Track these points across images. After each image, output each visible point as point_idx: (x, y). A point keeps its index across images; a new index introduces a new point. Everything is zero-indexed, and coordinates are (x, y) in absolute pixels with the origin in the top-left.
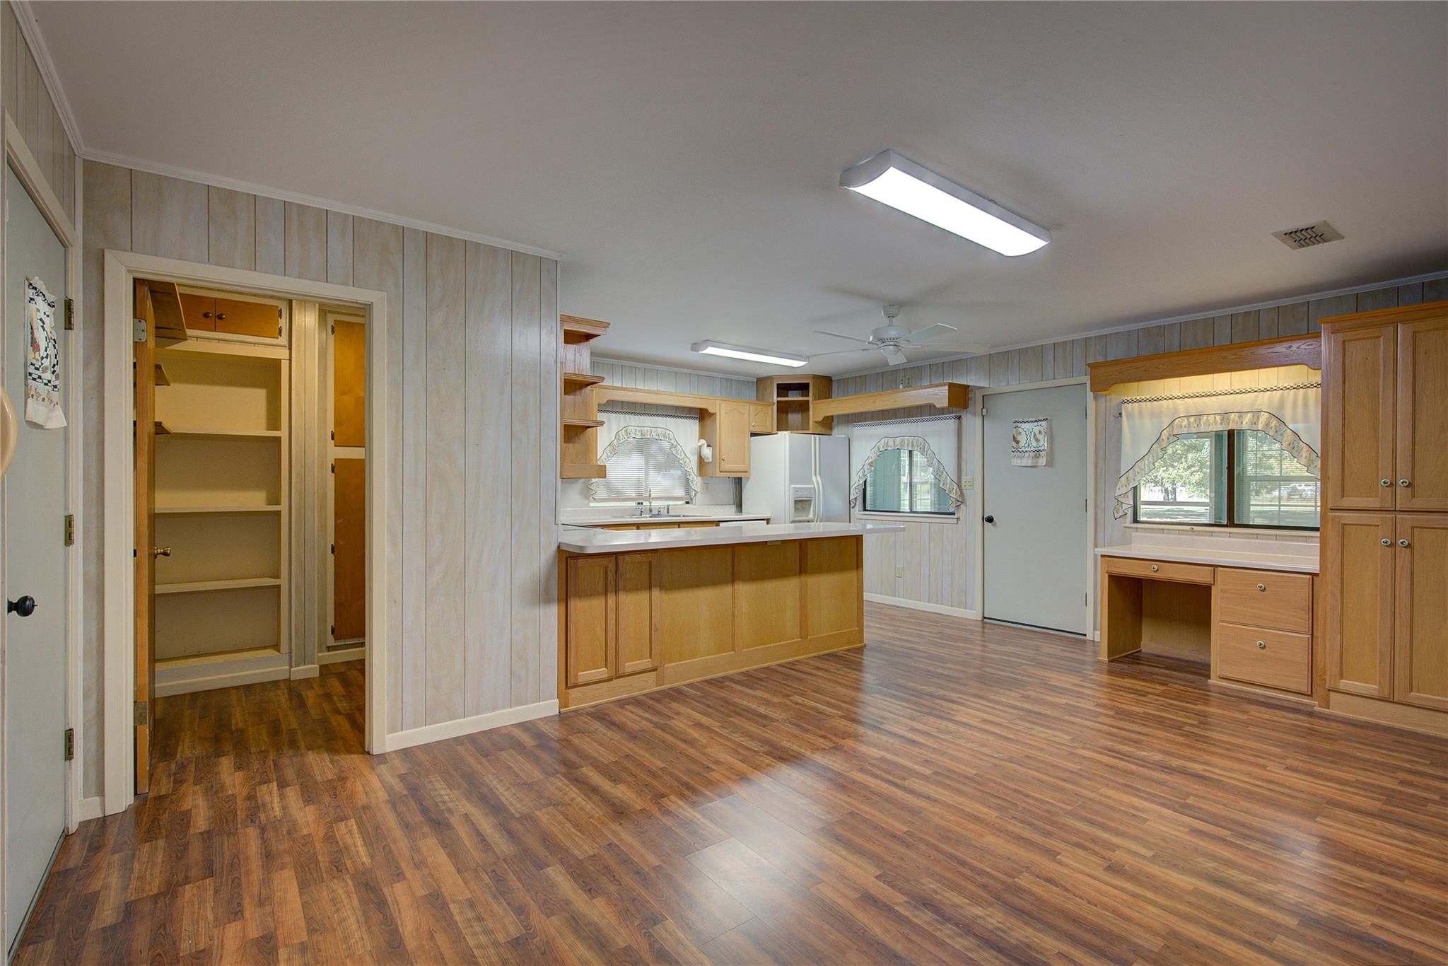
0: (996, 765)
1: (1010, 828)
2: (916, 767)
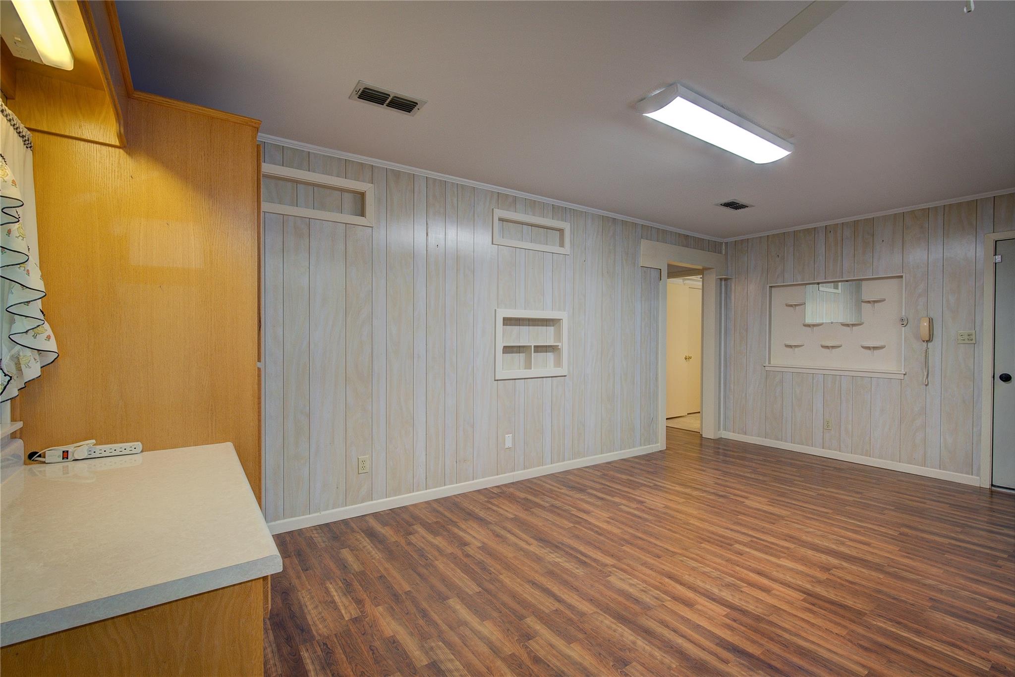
0: (686, 549)
1: (684, 516)
2: (748, 550)
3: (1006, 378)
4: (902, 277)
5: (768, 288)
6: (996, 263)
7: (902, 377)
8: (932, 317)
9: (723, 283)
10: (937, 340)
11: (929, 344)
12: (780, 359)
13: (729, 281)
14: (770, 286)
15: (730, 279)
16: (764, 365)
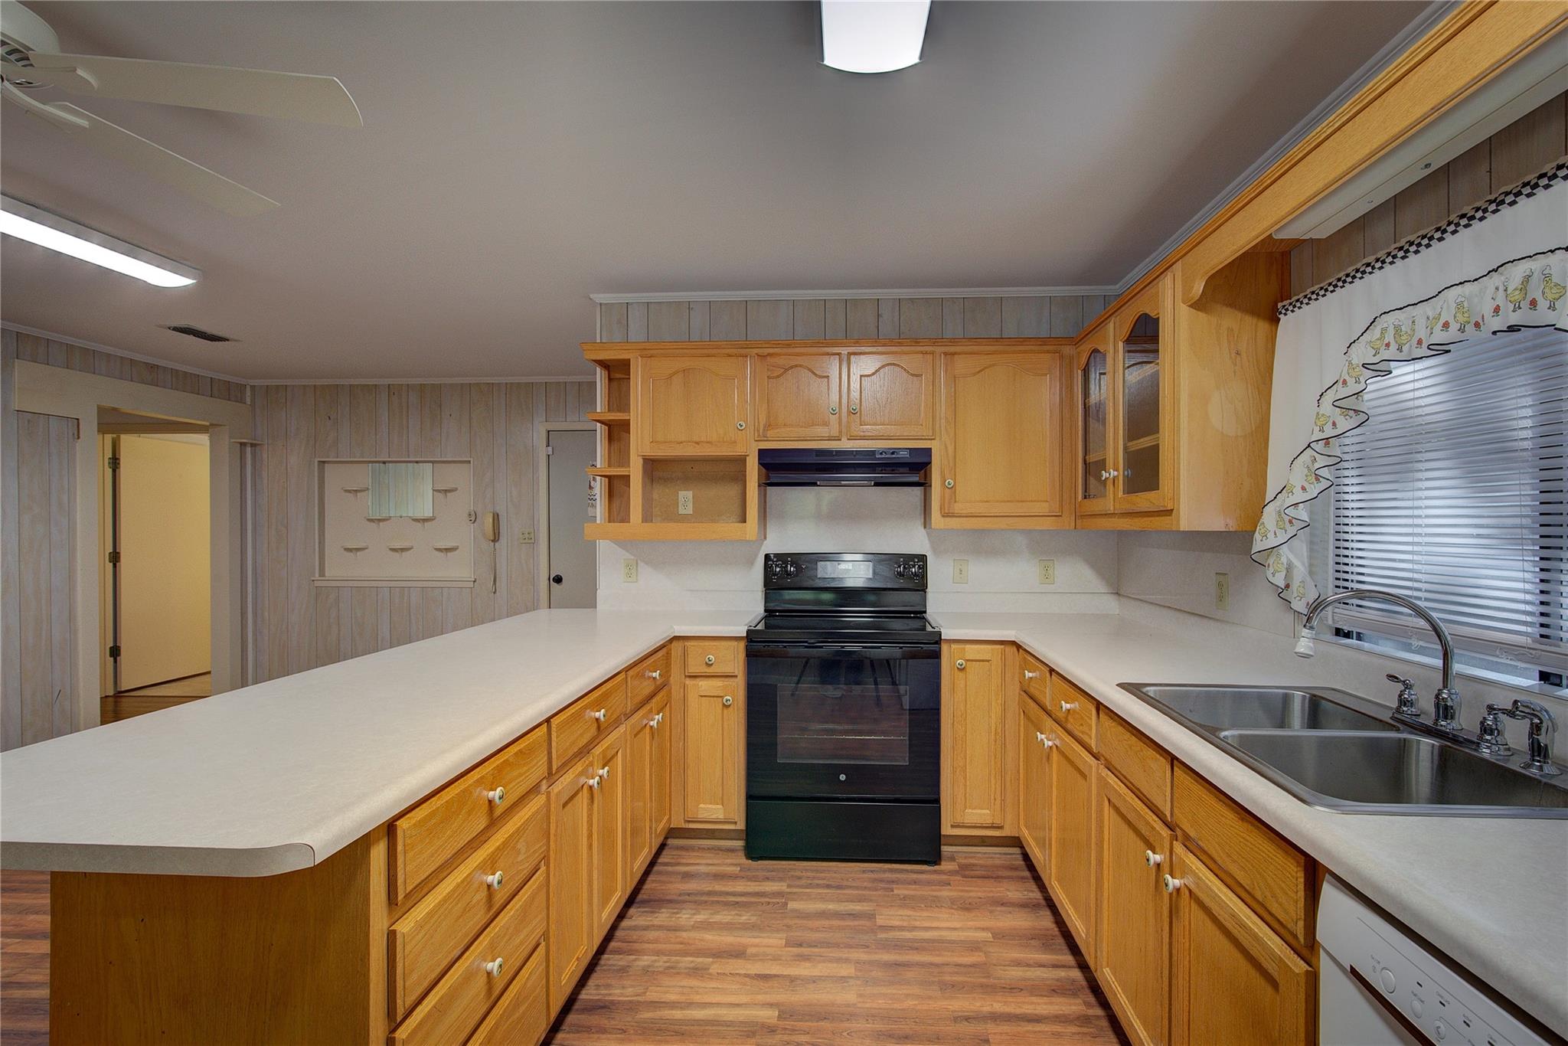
3: (558, 580)
4: (470, 462)
5: (316, 464)
6: (549, 456)
7: (471, 585)
8: (498, 512)
9: (249, 449)
10: (503, 540)
11: (496, 544)
12: (338, 568)
13: (258, 448)
14: (319, 461)
15: (258, 445)
16: (313, 579)
